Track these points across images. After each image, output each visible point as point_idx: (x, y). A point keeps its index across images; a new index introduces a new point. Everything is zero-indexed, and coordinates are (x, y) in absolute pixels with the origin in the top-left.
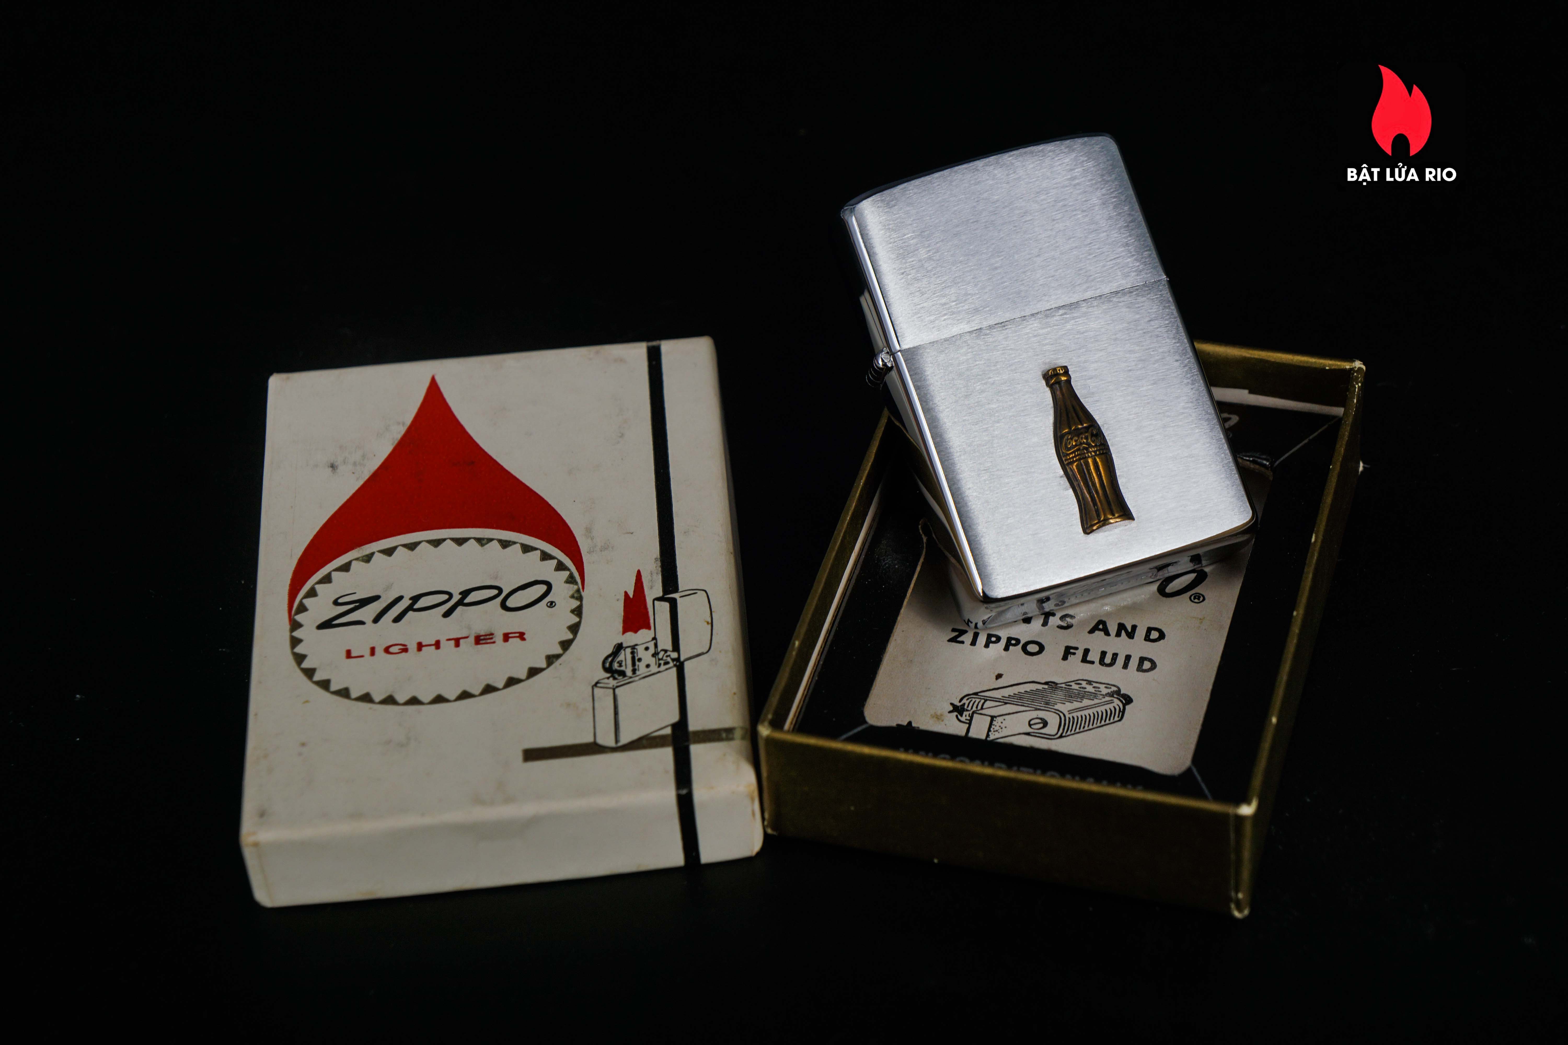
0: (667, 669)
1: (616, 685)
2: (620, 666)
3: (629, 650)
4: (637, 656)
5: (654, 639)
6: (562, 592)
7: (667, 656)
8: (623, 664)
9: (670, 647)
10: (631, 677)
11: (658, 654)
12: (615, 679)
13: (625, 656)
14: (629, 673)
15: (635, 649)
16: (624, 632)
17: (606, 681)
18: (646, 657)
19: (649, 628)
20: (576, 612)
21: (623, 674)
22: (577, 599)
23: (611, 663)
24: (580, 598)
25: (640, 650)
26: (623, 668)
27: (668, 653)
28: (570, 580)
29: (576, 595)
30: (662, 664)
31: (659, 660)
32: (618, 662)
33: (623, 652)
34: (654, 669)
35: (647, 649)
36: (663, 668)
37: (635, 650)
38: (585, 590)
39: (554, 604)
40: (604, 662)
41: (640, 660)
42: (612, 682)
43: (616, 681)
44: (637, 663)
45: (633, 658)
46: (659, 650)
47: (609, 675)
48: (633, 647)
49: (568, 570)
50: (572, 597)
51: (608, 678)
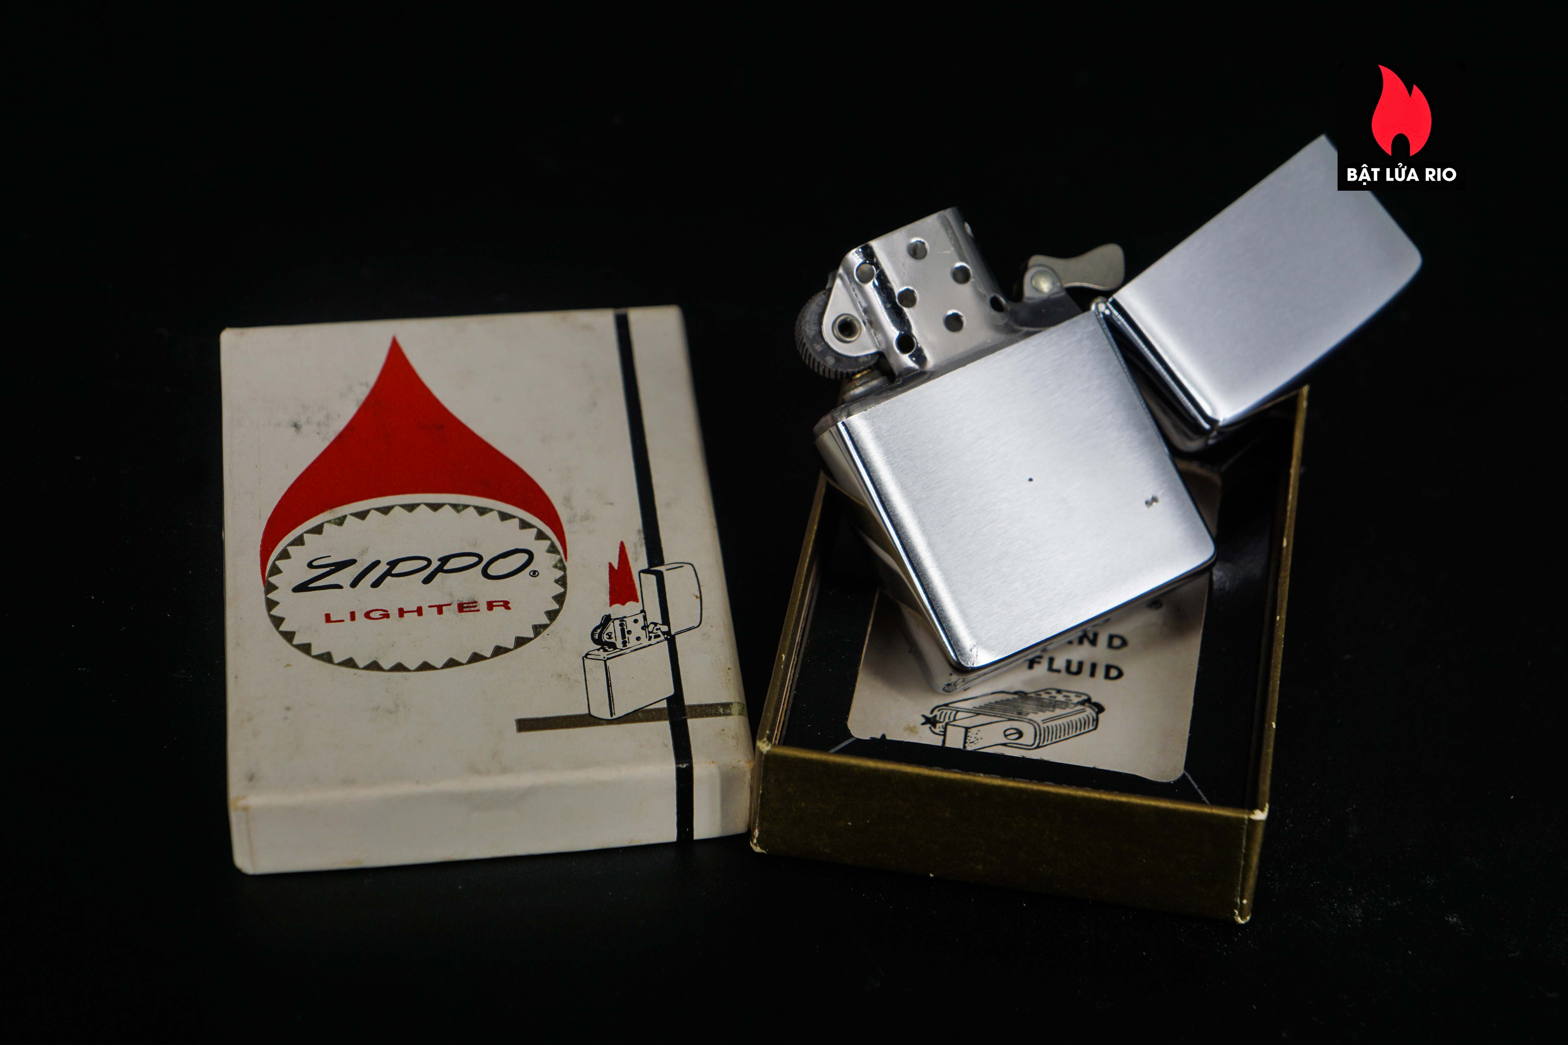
0: (658, 643)
1: (606, 657)
2: (610, 638)
3: (617, 622)
4: (627, 628)
5: (643, 611)
6: (544, 561)
7: (657, 629)
8: (613, 636)
9: (660, 622)
10: (622, 650)
11: (648, 626)
12: (605, 651)
13: (614, 628)
14: (619, 645)
15: (624, 621)
16: (611, 604)
17: (596, 652)
18: (636, 630)
19: (637, 601)
20: (560, 583)
21: (613, 646)
22: (560, 569)
23: (600, 634)
24: (564, 568)
25: (629, 622)
26: (613, 640)
27: (658, 626)
28: (552, 549)
29: (559, 565)
30: (653, 637)
31: (650, 632)
32: (607, 634)
33: (611, 623)
34: (644, 641)
35: (636, 621)
36: (653, 641)
37: (624, 623)
38: (568, 560)
39: (537, 573)
40: (593, 634)
41: (629, 632)
42: (602, 654)
43: (607, 653)
44: (627, 635)
45: (623, 630)
46: (648, 624)
47: (600, 647)
48: (622, 620)
49: (549, 539)
50: (555, 566)
51: (598, 650)
